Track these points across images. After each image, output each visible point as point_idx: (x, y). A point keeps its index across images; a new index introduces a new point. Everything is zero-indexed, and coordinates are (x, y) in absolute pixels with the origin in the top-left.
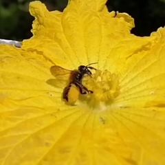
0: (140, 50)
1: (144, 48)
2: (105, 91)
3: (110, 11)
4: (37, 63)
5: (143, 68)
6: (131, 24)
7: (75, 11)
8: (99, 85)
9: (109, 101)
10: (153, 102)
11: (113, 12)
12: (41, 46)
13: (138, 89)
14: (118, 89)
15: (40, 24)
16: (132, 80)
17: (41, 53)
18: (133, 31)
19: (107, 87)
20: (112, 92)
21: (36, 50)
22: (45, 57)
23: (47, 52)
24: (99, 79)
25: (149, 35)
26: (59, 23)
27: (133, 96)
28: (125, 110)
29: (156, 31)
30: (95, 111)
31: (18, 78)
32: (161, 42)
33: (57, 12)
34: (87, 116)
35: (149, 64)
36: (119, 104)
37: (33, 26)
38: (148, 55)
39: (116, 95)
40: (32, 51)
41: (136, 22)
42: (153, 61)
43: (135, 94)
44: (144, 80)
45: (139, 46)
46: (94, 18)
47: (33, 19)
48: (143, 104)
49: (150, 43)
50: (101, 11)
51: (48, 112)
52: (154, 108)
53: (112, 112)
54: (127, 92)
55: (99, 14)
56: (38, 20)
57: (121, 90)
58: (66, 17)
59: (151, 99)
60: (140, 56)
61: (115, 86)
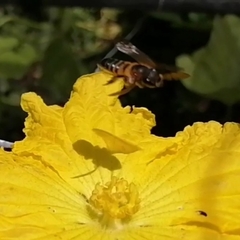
0: (163, 154)
1: (168, 152)
2: (121, 205)
3: (124, 106)
4: (34, 170)
5: (167, 177)
6: (151, 122)
7: (81, 105)
8: (114, 197)
9: (126, 219)
10: (182, 219)
11: (128, 107)
12: (38, 149)
13: (162, 203)
14: (137, 203)
15: (35, 121)
16: (155, 191)
17: (38, 158)
18: (155, 131)
19: (124, 200)
20: (130, 206)
21: (32, 154)
22: (44, 163)
23: (46, 157)
24: (114, 190)
25: (174, 135)
26: (61, 121)
27: (155, 212)
28: (144, 229)
29: (182, 130)
30: (108, 231)
31: (12, 189)
32: (190, 144)
33: (56, 107)
34: (99, 236)
35: (176, 171)
36: (139, 221)
37: (26, 123)
38: (173, 160)
39: (136, 209)
40: (27, 155)
41: (157, 120)
42: (180, 168)
43: (158, 209)
44: (169, 191)
45: (162, 149)
46: (105, 113)
47: (26, 115)
48: (170, 222)
49: (175, 145)
50: (113, 105)
51: (50, 232)
52: (184, 227)
53: (130, 232)
54: (149, 206)
55: (110, 108)
56: (33, 116)
57: (142, 204)
58: (69, 112)
59: (179, 215)
60: (164, 161)
61: (133, 199)
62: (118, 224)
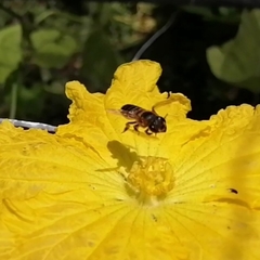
0: (197, 136)
1: (201, 134)
2: (157, 183)
3: (162, 92)
4: (76, 150)
5: (201, 158)
6: (187, 107)
7: (121, 91)
8: (151, 176)
9: (161, 196)
10: (213, 196)
11: (166, 93)
12: (80, 131)
13: (195, 182)
14: (172, 181)
15: (79, 107)
16: (189, 171)
17: (80, 139)
18: (190, 115)
19: (159, 178)
20: (166, 184)
21: (74, 136)
22: (85, 144)
23: (87, 138)
24: (150, 169)
25: (208, 119)
26: (102, 106)
27: (189, 190)
28: (178, 205)
29: (216, 113)
30: (144, 207)
31: (55, 167)
32: (223, 127)
33: (99, 94)
34: (136, 212)
35: (208, 152)
36: (173, 198)
37: (70, 110)
38: (207, 141)
39: (171, 187)
40: (69, 136)
42: (213, 149)
43: (192, 187)
44: (202, 171)
45: (196, 131)
46: (143, 98)
47: (71, 102)
48: (202, 200)
49: (209, 128)
50: (151, 91)
51: (90, 208)
52: (216, 204)
53: (165, 208)
54: (183, 184)
55: (148, 94)
56: (76, 103)
57: (176, 182)
58: (110, 98)
59: (212, 192)
60: (198, 143)
61: (168, 177)
62: (153, 200)
